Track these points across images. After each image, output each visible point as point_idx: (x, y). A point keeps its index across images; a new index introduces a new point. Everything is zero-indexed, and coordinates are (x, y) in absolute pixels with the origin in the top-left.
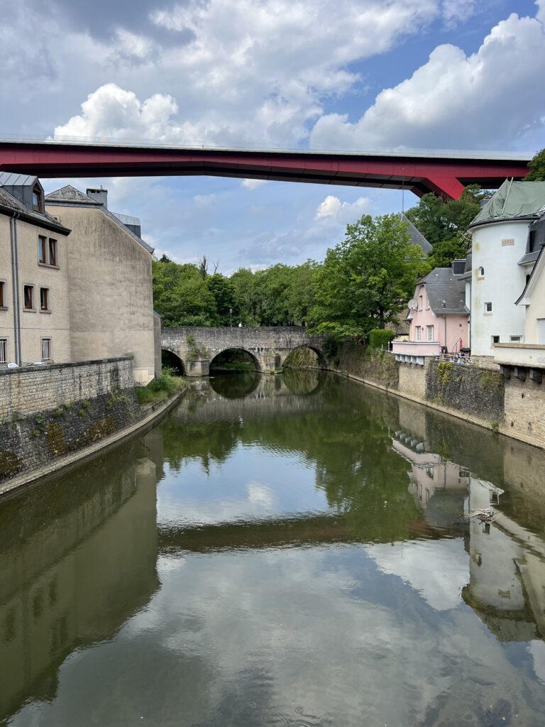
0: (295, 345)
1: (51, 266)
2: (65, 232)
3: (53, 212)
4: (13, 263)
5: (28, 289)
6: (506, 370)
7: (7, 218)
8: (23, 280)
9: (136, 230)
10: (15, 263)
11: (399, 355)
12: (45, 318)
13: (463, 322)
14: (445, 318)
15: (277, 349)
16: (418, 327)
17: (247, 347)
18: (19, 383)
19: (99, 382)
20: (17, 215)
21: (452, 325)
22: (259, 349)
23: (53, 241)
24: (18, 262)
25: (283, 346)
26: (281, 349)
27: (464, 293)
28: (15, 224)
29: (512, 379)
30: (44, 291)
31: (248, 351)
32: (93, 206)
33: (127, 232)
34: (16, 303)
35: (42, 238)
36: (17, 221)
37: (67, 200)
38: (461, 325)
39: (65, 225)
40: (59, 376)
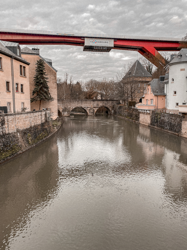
0: (100, 106)
1: (24, 76)
2: (28, 64)
3: (24, 57)
4: (12, 75)
5: (17, 84)
6: (183, 114)
7: (10, 58)
8: (15, 82)
9: (50, 63)
11: (140, 110)
12: (22, 95)
15: (93, 107)
16: (147, 100)
17: (83, 106)
18: (18, 118)
19: (41, 118)
20: (13, 57)
21: (160, 98)
22: (87, 107)
23: (24, 67)
24: (14, 75)
25: (95, 106)
27: (164, 88)
28: (12, 60)
29: (185, 118)
30: (22, 85)
31: (83, 108)
32: (36, 55)
33: (47, 64)
34: (13, 89)
35: (21, 66)
36: (13, 60)
37: (26, 52)
38: (163, 99)
39: (28, 61)
40: (30, 116)
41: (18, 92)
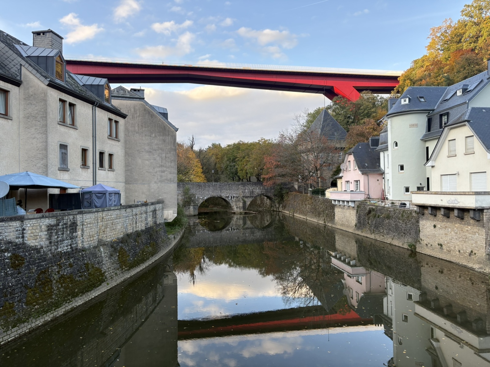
0: (256, 194)
1: (116, 139)
2: (124, 116)
3: (115, 103)
4: (93, 136)
5: (102, 154)
6: (421, 209)
7: (91, 106)
8: (99, 149)
9: (165, 115)
10: (94, 137)
11: (335, 200)
12: (111, 174)
13: (379, 178)
14: (368, 176)
15: (244, 197)
16: (348, 182)
17: (224, 195)
18: (103, 218)
19: (146, 219)
20: (97, 104)
21: (373, 179)
22: (231, 197)
23: (116, 122)
24: (97, 136)
25: (248, 195)
26: (247, 197)
27: (379, 159)
28: (95, 110)
29: (425, 215)
30: (111, 155)
31: (225, 198)
32: (138, 100)
33: (160, 117)
34: (94, 163)
35: (110, 120)
36: (97, 108)
37: (120, 95)
38: (378, 180)
39: (124, 111)
40: (125, 214)
41: (102, 169)
